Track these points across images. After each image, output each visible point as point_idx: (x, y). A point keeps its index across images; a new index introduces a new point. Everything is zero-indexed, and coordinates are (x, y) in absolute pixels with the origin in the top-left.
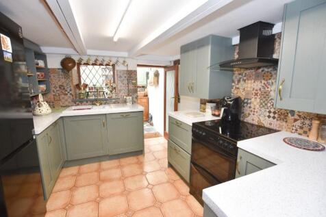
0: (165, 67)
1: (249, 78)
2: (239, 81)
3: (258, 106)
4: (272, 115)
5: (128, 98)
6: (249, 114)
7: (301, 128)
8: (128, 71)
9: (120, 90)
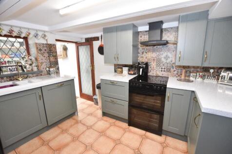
0: (76, 43)
1: (149, 51)
2: (143, 53)
3: (155, 66)
4: (163, 70)
5: (51, 69)
6: (151, 71)
7: (177, 74)
8: (47, 44)
9: (42, 63)
